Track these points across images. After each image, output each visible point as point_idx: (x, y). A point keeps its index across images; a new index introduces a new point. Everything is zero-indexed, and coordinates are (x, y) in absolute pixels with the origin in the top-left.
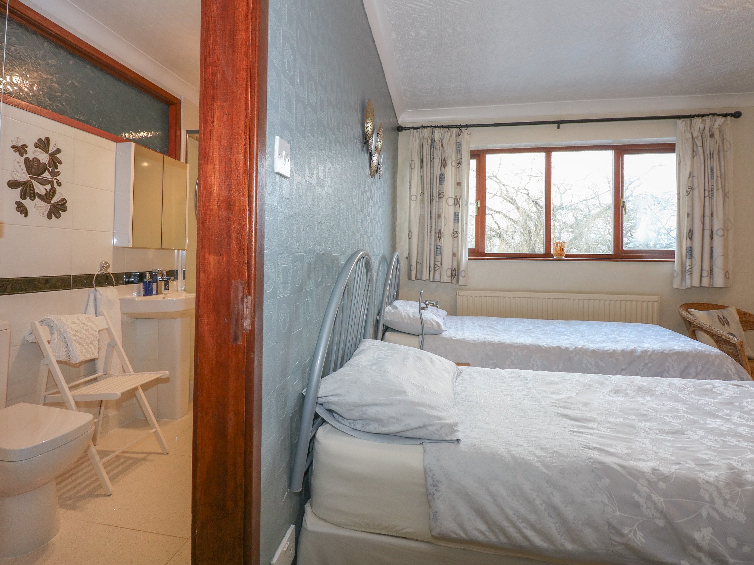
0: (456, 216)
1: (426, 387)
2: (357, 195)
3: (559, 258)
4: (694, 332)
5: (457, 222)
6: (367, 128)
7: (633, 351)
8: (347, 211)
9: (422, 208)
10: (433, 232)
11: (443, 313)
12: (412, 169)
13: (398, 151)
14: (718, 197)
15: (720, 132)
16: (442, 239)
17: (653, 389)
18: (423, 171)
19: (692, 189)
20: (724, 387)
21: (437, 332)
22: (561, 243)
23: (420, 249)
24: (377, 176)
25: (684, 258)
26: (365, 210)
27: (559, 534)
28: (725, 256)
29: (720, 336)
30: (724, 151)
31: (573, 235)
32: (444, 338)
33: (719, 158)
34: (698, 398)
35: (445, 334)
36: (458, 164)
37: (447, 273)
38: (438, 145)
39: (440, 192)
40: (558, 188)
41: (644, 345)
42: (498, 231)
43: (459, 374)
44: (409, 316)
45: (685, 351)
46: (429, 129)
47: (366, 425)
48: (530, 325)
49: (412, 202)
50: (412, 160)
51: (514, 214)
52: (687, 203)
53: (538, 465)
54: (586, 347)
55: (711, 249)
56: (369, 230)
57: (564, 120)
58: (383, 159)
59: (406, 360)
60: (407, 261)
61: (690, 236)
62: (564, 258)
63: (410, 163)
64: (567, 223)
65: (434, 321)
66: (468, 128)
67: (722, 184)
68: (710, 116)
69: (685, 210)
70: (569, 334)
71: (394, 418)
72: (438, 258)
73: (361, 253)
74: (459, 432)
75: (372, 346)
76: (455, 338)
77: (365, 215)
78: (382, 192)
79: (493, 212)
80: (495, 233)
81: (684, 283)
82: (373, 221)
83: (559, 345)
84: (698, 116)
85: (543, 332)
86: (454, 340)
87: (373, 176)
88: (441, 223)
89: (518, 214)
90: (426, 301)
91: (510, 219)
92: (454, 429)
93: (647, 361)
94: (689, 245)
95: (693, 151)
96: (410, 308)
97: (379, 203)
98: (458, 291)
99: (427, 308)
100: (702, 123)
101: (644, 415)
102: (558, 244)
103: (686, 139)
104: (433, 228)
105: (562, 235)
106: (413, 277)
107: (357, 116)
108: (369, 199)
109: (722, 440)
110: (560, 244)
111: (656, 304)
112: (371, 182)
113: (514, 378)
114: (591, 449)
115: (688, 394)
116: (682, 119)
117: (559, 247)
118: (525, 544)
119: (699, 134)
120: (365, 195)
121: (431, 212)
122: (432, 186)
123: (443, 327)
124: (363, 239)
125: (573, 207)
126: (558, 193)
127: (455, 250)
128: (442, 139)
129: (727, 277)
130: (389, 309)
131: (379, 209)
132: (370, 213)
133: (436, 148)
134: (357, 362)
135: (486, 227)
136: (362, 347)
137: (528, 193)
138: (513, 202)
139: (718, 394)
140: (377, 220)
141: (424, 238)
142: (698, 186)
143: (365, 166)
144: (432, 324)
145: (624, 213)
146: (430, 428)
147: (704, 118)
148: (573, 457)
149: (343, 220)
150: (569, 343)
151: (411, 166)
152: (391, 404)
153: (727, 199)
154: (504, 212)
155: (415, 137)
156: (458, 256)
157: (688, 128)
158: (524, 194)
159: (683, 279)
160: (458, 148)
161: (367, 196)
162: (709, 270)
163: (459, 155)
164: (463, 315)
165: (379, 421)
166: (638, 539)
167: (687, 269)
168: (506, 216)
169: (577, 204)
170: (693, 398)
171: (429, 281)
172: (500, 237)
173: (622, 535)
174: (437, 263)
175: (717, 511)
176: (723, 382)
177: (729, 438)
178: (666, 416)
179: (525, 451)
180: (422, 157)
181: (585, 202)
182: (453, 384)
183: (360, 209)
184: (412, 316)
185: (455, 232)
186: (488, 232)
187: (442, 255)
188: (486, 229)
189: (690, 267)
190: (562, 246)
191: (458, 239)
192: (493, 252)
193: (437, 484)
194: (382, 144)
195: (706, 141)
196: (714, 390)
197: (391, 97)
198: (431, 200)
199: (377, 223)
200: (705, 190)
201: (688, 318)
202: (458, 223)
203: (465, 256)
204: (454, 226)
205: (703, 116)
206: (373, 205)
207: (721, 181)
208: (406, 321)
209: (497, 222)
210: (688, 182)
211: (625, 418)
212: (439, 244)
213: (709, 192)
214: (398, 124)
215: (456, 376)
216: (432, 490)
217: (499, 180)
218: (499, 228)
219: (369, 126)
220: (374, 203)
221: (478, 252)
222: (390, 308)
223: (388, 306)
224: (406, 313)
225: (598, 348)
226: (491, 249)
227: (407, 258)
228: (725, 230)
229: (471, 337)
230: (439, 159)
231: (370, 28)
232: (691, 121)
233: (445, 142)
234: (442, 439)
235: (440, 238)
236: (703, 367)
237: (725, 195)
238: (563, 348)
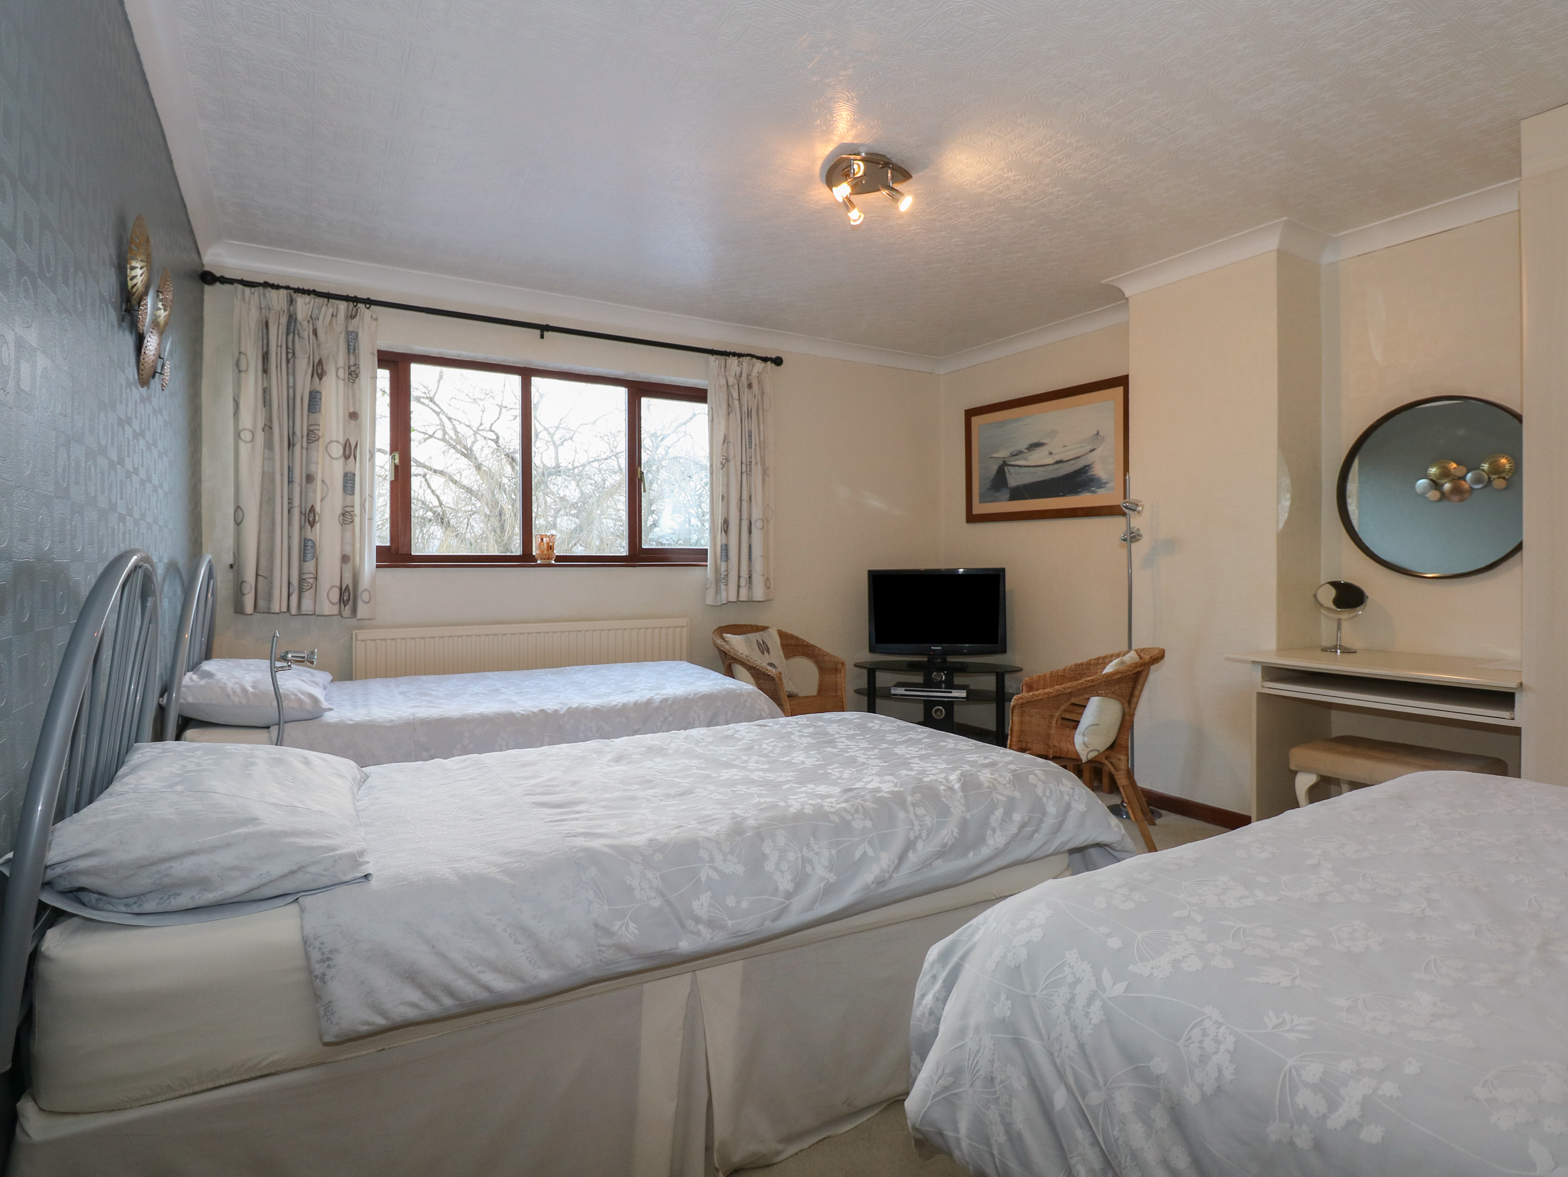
0: (349, 481)
1: (298, 804)
2: (109, 427)
3: (546, 562)
4: (729, 666)
5: (351, 492)
6: (132, 279)
7: (649, 702)
8: (86, 464)
9: (269, 459)
10: (296, 512)
11: (324, 677)
12: (240, 371)
13: (202, 326)
14: (757, 471)
15: (759, 381)
16: (318, 526)
17: (666, 747)
18: (269, 380)
19: (727, 460)
20: (747, 730)
21: (312, 714)
22: (549, 537)
23: (263, 547)
24: (156, 383)
25: (719, 561)
26: (127, 461)
27: (530, 964)
28: (766, 557)
29: (758, 668)
30: (763, 410)
31: (577, 520)
32: (328, 725)
33: (758, 419)
34: (716, 748)
35: (331, 717)
36: (350, 374)
37: (330, 596)
38: (305, 330)
39: (311, 428)
40: (552, 435)
41: (664, 692)
42: (439, 510)
43: (363, 780)
44: (244, 690)
45: (714, 693)
46: (283, 292)
47: (169, 898)
48: (496, 683)
49: (242, 445)
50: (240, 353)
51: (470, 477)
52: (721, 479)
53: (500, 877)
54: (584, 706)
55: (750, 546)
56: (136, 505)
57: (551, 325)
58: (170, 347)
59: (251, 768)
60: (230, 575)
61: (725, 529)
62: (553, 562)
63: (236, 359)
64: (568, 498)
65: (303, 693)
66: (372, 307)
67: (761, 456)
68: (748, 358)
69: (720, 490)
70: (560, 688)
71: (234, 868)
72: (310, 566)
73: (135, 557)
74: (368, 865)
75: (163, 752)
76: (352, 720)
77: (127, 471)
78: (167, 419)
79: (425, 470)
80: (432, 515)
81: (718, 596)
82: (148, 484)
83: (544, 708)
84: (734, 354)
85: (520, 691)
86: (351, 725)
87: (144, 382)
88: (315, 492)
89: (478, 477)
90: (287, 653)
91: (464, 487)
92: (358, 861)
93: (666, 714)
94: (724, 542)
95: (729, 405)
96: (245, 674)
97: (160, 444)
98: (354, 632)
99: (289, 666)
100: (738, 366)
101: (649, 781)
102: (544, 539)
103: (720, 386)
104: (296, 502)
105: (558, 520)
106: (249, 607)
107: (108, 252)
108: (136, 436)
109: (732, 791)
110: (548, 539)
111: (685, 630)
112: (141, 396)
113: (465, 768)
114: (575, 836)
115: (706, 746)
116: (715, 356)
117: (545, 544)
118: (483, 995)
119: (736, 382)
120: (127, 427)
121: (290, 470)
122: (291, 414)
123: (325, 704)
124: (125, 525)
125: (576, 471)
126: (551, 443)
127: (348, 550)
128: (312, 319)
129: (768, 586)
130: (191, 679)
131: (160, 456)
132: (140, 467)
133: (301, 335)
134: (132, 786)
135: (413, 501)
136: (135, 758)
137: (498, 437)
138: (468, 454)
139: (740, 740)
140: (155, 482)
141: (273, 522)
142: (735, 456)
143: (126, 362)
144: (300, 701)
145: (642, 490)
146: (311, 869)
147: (741, 359)
148: (550, 853)
149: (77, 483)
150: (560, 703)
151: (237, 364)
152: (228, 845)
153: (766, 477)
154: (450, 470)
155: (249, 304)
156: (354, 561)
157: (723, 370)
158: (489, 441)
159: (718, 591)
160: (351, 344)
161: (131, 429)
162: (747, 577)
163: (352, 356)
164: (366, 678)
165: (203, 883)
166: (631, 932)
167: (722, 576)
168: (455, 482)
169: (584, 466)
170: (711, 750)
171: (288, 613)
172: (442, 522)
173: (611, 934)
174: (305, 576)
175: (716, 869)
176: (747, 723)
177: (740, 787)
178: (675, 777)
179: (481, 863)
180: (265, 349)
181: (596, 464)
182: (353, 794)
183: (115, 459)
184: (250, 689)
185: (346, 512)
186: (417, 511)
187: (317, 559)
188: (412, 505)
189: (725, 573)
190: (550, 541)
191: (354, 527)
192: (429, 552)
193: (330, 955)
194: (169, 315)
195: (744, 392)
196: (735, 736)
197: (185, 206)
198: (291, 445)
199: (155, 489)
200: (742, 463)
201: (723, 646)
202: (353, 494)
203: (369, 561)
204: (344, 499)
205: (740, 355)
206: (145, 449)
207: (760, 450)
208: (236, 700)
209: (438, 493)
210: (722, 449)
211: (625, 790)
212: (309, 536)
213: (747, 465)
214: (203, 266)
215: (359, 784)
216: (318, 969)
217: (439, 407)
218: (441, 504)
219: (138, 274)
220: (147, 443)
221: (397, 552)
222: (195, 677)
223: (189, 674)
224: (237, 683)
225: (601, 704)
226: (424, 548)
227: (231, 566)
228: (765, 521)
229: (385, 715)
230: (307, 360)
231: (138, 55)
232: (726, 360)
233: (320, 325)
234: (336, 881)
235: (312, 524)
236: (733, 711)
237: (765, 472)
238: (549, 711)
